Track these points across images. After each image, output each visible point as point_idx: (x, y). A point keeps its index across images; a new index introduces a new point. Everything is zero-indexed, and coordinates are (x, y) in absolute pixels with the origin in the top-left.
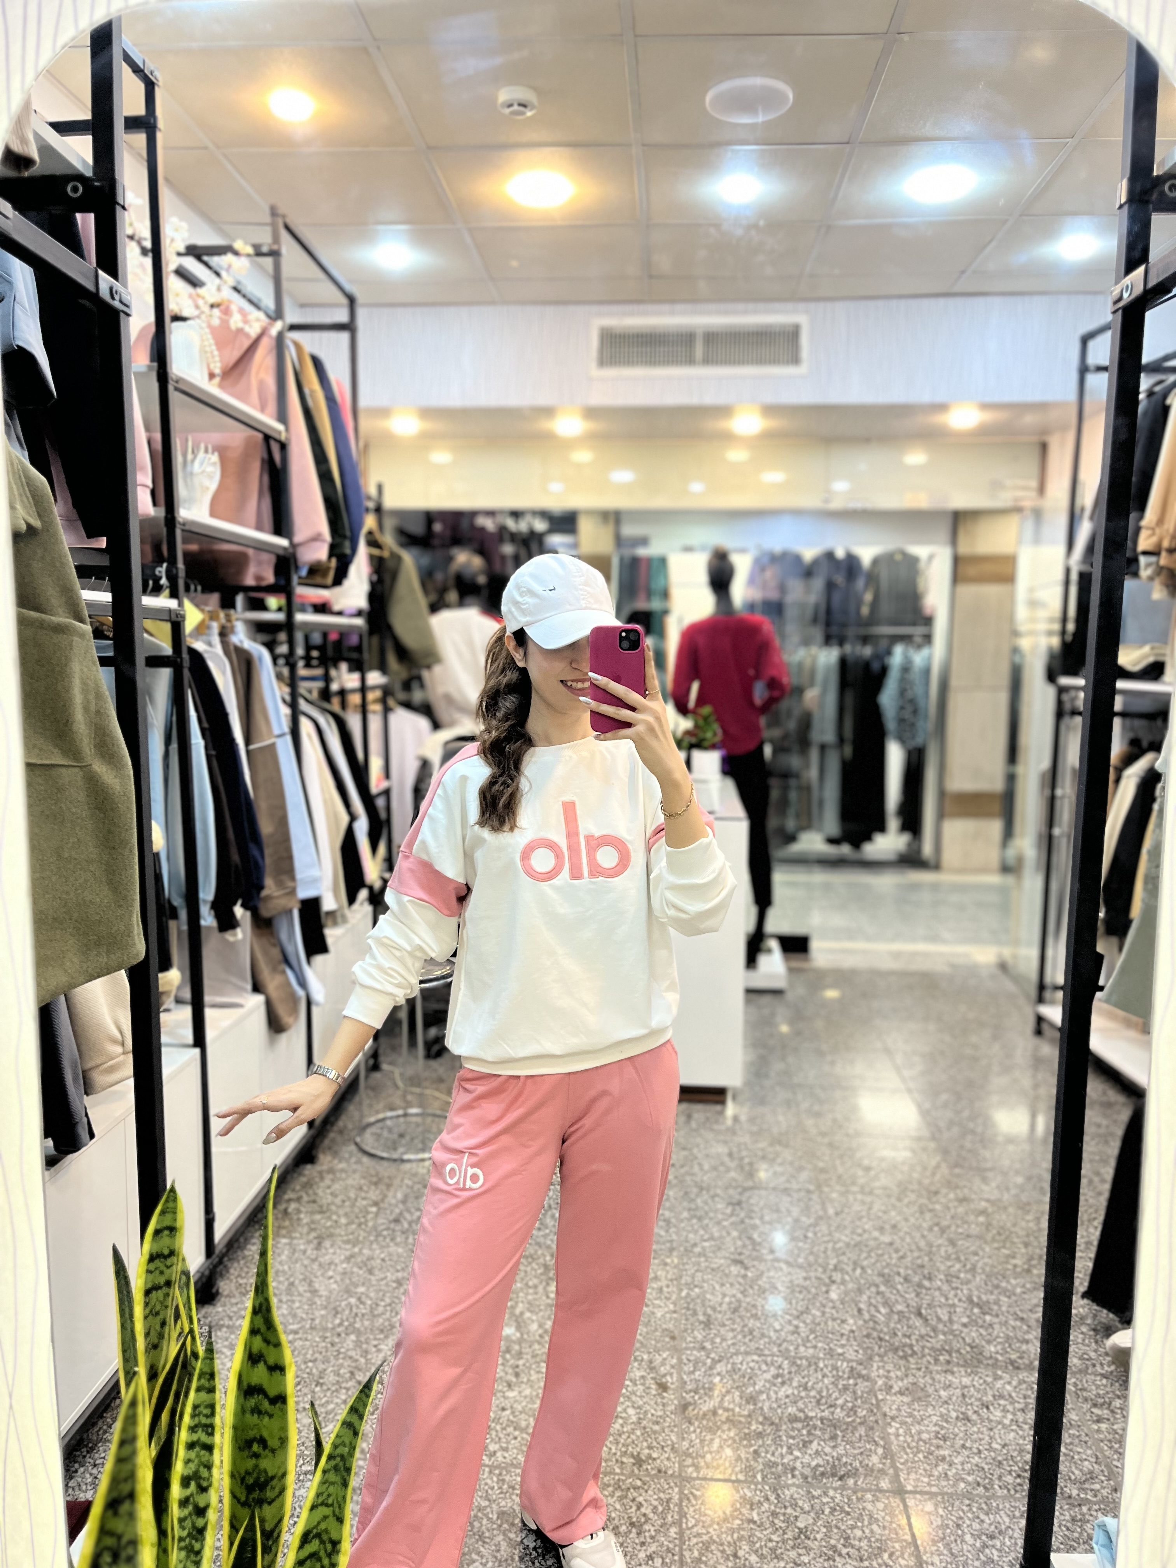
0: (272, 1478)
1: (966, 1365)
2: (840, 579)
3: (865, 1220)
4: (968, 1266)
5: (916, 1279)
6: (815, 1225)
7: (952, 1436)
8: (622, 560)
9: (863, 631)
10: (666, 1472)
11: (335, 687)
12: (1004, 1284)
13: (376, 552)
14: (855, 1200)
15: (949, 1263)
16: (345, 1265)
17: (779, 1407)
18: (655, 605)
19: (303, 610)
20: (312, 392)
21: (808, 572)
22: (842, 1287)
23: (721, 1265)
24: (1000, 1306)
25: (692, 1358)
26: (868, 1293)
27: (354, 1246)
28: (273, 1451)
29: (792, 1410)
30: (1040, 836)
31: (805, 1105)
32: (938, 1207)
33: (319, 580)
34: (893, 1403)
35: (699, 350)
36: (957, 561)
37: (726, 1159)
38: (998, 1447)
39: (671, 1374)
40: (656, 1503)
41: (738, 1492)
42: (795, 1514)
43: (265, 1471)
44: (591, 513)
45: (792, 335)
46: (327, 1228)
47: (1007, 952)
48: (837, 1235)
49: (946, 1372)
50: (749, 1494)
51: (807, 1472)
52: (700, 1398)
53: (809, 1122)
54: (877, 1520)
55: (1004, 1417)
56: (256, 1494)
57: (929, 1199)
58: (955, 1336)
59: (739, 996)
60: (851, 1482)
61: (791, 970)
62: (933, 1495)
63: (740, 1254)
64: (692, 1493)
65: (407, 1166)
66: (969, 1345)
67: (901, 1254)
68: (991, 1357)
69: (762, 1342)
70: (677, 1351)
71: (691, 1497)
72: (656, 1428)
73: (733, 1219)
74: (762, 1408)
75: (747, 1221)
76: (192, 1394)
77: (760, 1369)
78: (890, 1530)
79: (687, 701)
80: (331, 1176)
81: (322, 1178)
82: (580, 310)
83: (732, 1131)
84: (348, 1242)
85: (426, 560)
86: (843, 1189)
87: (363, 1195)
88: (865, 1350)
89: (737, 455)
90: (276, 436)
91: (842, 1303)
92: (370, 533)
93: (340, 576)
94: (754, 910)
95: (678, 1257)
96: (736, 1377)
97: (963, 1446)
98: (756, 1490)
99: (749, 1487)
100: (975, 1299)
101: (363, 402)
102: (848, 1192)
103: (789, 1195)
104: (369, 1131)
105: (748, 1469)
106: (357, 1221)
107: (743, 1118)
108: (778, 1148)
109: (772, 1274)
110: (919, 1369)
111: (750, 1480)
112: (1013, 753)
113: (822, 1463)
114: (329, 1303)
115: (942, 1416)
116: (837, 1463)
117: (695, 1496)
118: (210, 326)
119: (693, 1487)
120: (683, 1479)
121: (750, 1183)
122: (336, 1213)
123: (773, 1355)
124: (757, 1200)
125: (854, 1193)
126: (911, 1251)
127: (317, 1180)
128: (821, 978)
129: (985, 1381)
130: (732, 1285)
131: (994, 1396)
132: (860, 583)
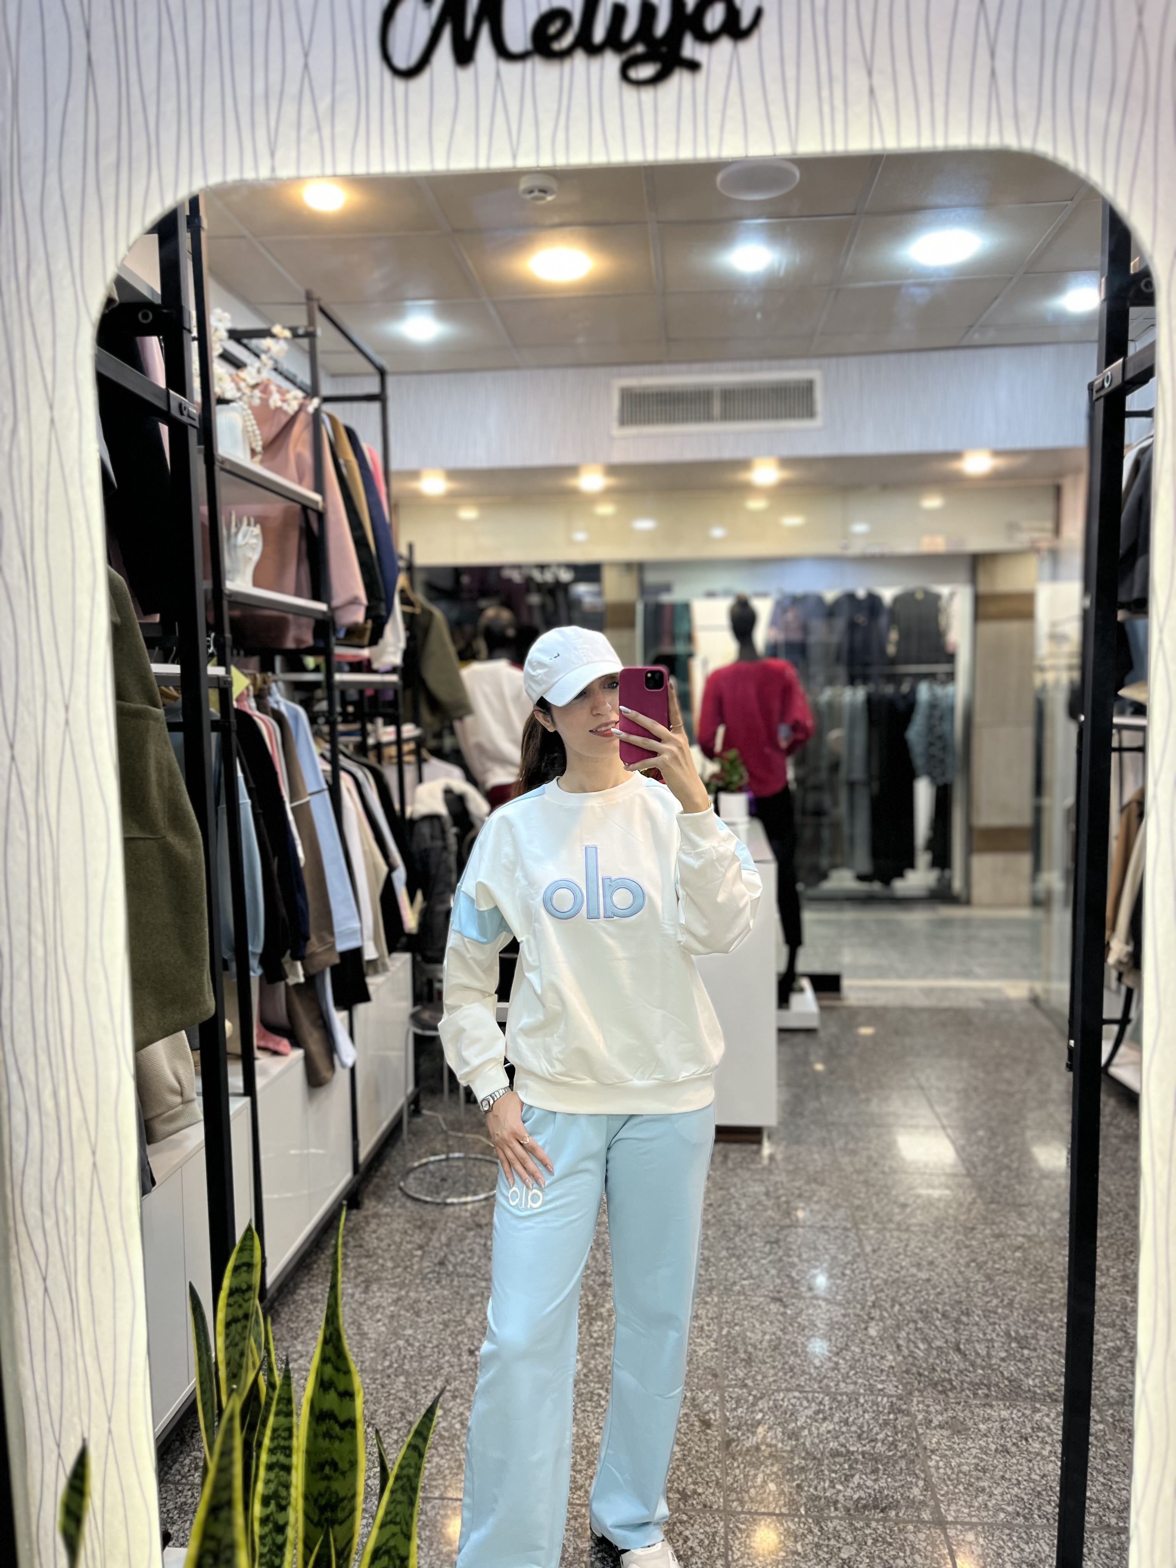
0: (343, 1499)
1: (1004, 1398)
2: (861, 619)
3: (902, 1257)
4: (1006, 1302)
5: (954, 1315)
6: (852, 1262)
7: (991, 1468)
8: (646, 606)
9: (887, 670)
10: (711, 1507)
11: (371, 741)
12: (1041, 1319)
13: (408, 609)
14: (892, 1237)
15: (988, 1299)
16: (392, 1308)
17: (821, 1442)
18: (680, 648)
19: (341, 670)
20: (347, 462)
21: (831, 611)
22: (881, 1324)
23: (761, 1303)
24: (1038, 1340)
25: (734, 1395)
26: (906, 1329)
27: (401, 1289)
28: (343, 1473)
29: (833, 1445)
30: (1067, 872)
31: (840, 1144)
32: (974, 1243)
33: (356, 641)
34: (933, 1439)
35: (717, 408)
36: (978, 600)
37: (763, 1198)
38: (1038, 1478)
39: (714, 1412)
40: (702, 1537)
41: (782, 1524)
42: (838, 1545)
43: (337, 1494)
44: (615, 564)
45: (807, 388)
46: (373, 1272)
47: (1039, 987)
48: (875, 1272)
49: (984, 1405)
50: (793, 1527)
51: (850, 1504)
52: (743, 1434)
53: (845, 1160)
54: (919, 1550)
55: (1043, 1448)
56: (328, 1514)
57: (966, 1236)
58: (993, 1370)
59: (773, 1036)
60: (893, 1513)
61: (822, 1008)
62: (972, 1526)
63: (779, 1292)
64: (737, 1527)
65: (451, 1209)
66: (1007, 1379)
67: (939, 1290)
68: (1029, 1390)
69: (803, 1379)
70: (720, 1389)
71: (737, 1531)
72: (701, 1464)
73: (771, 1257)
74: (804, 1444)
75: (785, 1258)
76: (271, 1419)
77: (801, 1405)
78: (932, 1559)
79: (713, 745)
80: (375, 1221)
81: (368, 1223)
82: (601, 372)
83: (769, 1170)
84: (394, 1285)
85: (455, 614)
86: (880, 1226)
87: (408, 1238)
88: (905, 1385)
89: (756, 504)
90: (314, 506)
91: (881, 1339)
92: (402, 591)
93: (376, 637)
94: (785, 950)
95: (718, 1295)
96: (778, 1413)
97: (1003, 1477)
98: (799, 1523)
99: (793, 1520)
100: (1013, 1334)
101: (394, 465)
102: (885, 1229)
103: (826, 1233)
104: (412, 1176)
105: (792, 1503)
106: (402, 1264)
107: (779, 1157)
108: (814, 1186)
109: (811, 1311)
110: (959, 1403)
111: (794, 1514)
112: (1039, 786)
113: (863, 1496)
114: (378, 1345)
115: (981, 1448)
116: (878, 1495)
117: (740, 1530)
118: (251, 407)
119: (737, 1521)
120: (728, 1513)
121: (787, 1222)
122: (382, 1257)
123: (814, 1391)
124: (796, 1237)
125: (891, 1230)
126: (949, 1287)
127: (363, 1224)
128: (854, 1016)
129: (1023, 1414)
130: (771, 1322)
131: (1033, 1428)
132: (883, 621)
